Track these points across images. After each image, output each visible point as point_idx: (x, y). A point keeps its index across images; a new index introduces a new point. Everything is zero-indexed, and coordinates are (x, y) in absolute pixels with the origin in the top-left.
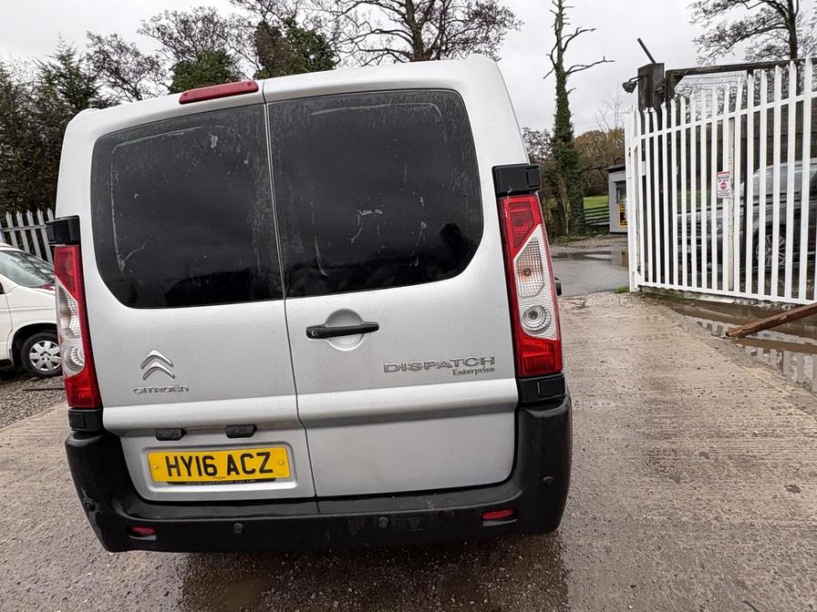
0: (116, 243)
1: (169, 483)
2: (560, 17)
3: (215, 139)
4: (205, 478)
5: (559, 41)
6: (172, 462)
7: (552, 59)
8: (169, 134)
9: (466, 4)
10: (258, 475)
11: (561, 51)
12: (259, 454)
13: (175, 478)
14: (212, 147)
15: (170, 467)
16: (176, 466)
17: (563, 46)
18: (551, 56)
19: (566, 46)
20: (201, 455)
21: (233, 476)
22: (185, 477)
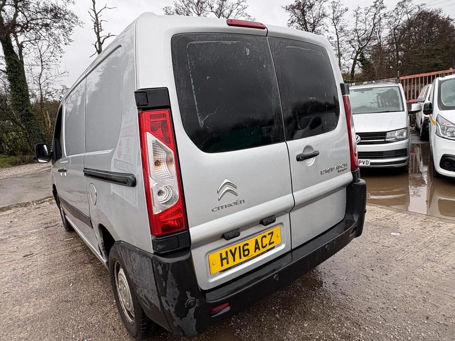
0: (197, 109)
1: (220, 272)
2: (97, 24)
3: (248, 50)
4: (244, 259)
5: (99, 38)
6: (224, 256)
7: (96, 47)
8: (223, 42)
9: (35, 2)
10: (268, 247)
11: (101, 44)
12: (269, 234)
13: (226, 266)
14: (248, 54)
15: (222, 260)
16: (227, 258)
17: (102, 42)
18: (95, 46)
19: (103, 41)
20: (241, 245)
21: (258, 252)
22: (231, 263)
